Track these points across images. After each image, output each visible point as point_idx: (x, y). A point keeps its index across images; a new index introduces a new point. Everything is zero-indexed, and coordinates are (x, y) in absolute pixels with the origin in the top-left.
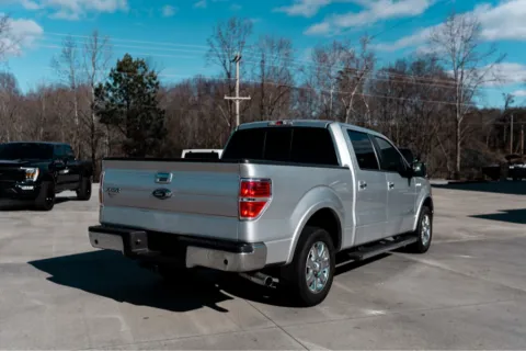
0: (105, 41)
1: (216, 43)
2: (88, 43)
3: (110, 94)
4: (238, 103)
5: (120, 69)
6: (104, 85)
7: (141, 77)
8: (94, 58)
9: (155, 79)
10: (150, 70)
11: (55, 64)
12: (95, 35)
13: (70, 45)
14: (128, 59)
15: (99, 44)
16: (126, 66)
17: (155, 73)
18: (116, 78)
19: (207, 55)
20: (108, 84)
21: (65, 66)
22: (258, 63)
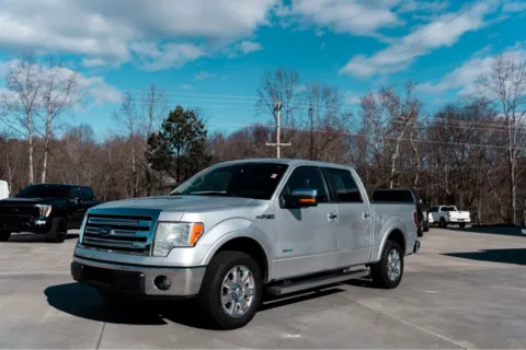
0: (161, 95)
1: (266, 93)
2: (146, 97)
3: (163, 142)
4: (278, 149)
5: (170, 120)
6: (157, 134)
7: (190, 126)
8: (151, 110)
9: (202, 127)
10: (199, 119)
11: (116, 116)
12: (153, 89)
13: (129, 99)
14: (179, 110)
15: (156, 97)
16: (177, 117)
17: (203, 122)
18: (168, 128)
19: (257, 105)
20: (160, 133)
21: (125, 118)
22: (306, 111)
